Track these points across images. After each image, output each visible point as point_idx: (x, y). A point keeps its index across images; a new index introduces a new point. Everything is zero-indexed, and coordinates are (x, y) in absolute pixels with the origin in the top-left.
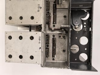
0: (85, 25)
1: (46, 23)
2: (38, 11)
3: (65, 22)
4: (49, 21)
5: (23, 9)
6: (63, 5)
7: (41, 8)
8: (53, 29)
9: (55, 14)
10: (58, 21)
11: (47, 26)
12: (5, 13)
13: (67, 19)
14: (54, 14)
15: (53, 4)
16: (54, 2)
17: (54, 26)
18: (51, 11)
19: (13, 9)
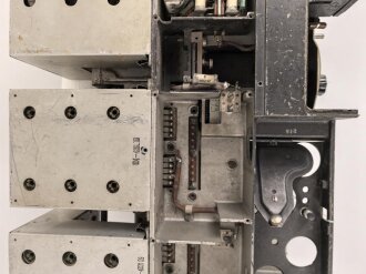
0: (305, 195)
1: (164, 186)
2: (136, 162)
3: (232, 184)
4: (173, 180)
5: (77, 154)
6: (225, 125)
7: (146, 150)
8: (189, 209)
9: (196, 153)
10: (209, 178)
11: (167, 196)
12: (11, 165)
13: (242, 173)
14: (191, 154)
15: (190, 118)
16: (193, 111)
17: (193, 197)
18: (182, 143)
19: (38, 151)
